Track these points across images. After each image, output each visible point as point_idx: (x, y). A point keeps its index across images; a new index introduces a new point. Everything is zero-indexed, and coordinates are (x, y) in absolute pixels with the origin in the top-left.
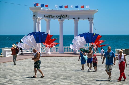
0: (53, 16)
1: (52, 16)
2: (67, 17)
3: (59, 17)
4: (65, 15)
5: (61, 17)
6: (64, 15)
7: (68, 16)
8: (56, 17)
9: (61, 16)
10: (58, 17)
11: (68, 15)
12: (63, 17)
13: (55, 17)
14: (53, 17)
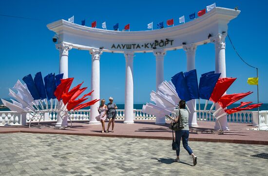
0: (138, 45)
1: (136, 46)
2: (170, 43)
3: (152, 46)
4: (165, 40)
5: (155, 45)
6: (162, 41)
7: (172, 41)
8: (146, 46)
9: (157, 44)
10: (149, 46)
11: (170, 38)
12: (162, 44)
13: (142, 46)
14: (138, 48)
